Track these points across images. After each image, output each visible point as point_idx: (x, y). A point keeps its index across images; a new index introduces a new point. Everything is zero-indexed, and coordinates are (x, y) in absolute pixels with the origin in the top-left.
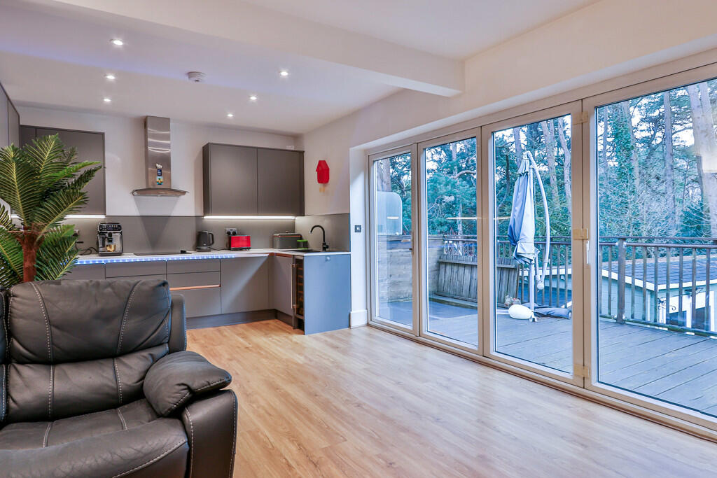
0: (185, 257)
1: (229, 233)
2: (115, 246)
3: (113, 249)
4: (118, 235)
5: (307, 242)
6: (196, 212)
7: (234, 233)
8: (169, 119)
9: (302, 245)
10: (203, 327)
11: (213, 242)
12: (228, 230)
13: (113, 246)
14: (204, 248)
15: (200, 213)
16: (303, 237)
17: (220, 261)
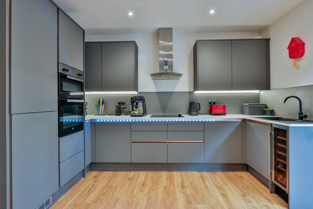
0: (180, 119)
1: (210, 103)
2: (139, 111)
3: (138, 112)
4: (141, 103)
5: (273, 111)
6: (189, 89)
7: (214, 103)
8: (172, 28)
9: (269, 113)
10: (191, 170)
11: (200, 109)
12: (210, 101)
13: (138, 110)
14: (194, 113)
15: (192, 90)
16: (268, 106)
17: (204, 123)
